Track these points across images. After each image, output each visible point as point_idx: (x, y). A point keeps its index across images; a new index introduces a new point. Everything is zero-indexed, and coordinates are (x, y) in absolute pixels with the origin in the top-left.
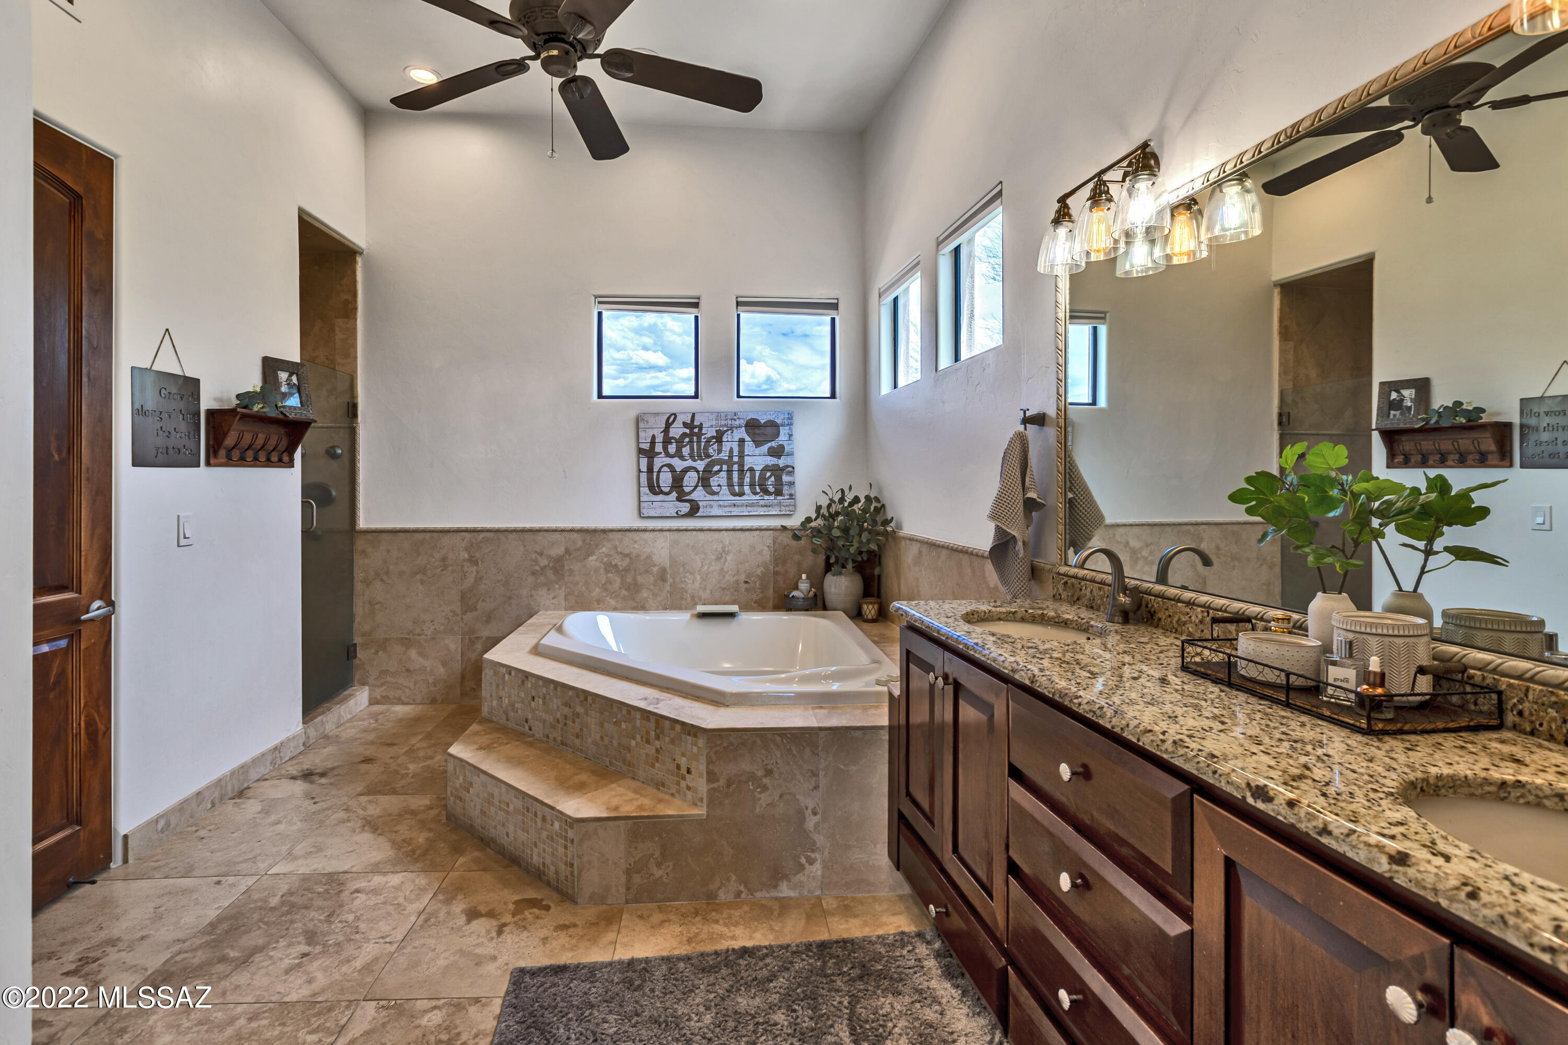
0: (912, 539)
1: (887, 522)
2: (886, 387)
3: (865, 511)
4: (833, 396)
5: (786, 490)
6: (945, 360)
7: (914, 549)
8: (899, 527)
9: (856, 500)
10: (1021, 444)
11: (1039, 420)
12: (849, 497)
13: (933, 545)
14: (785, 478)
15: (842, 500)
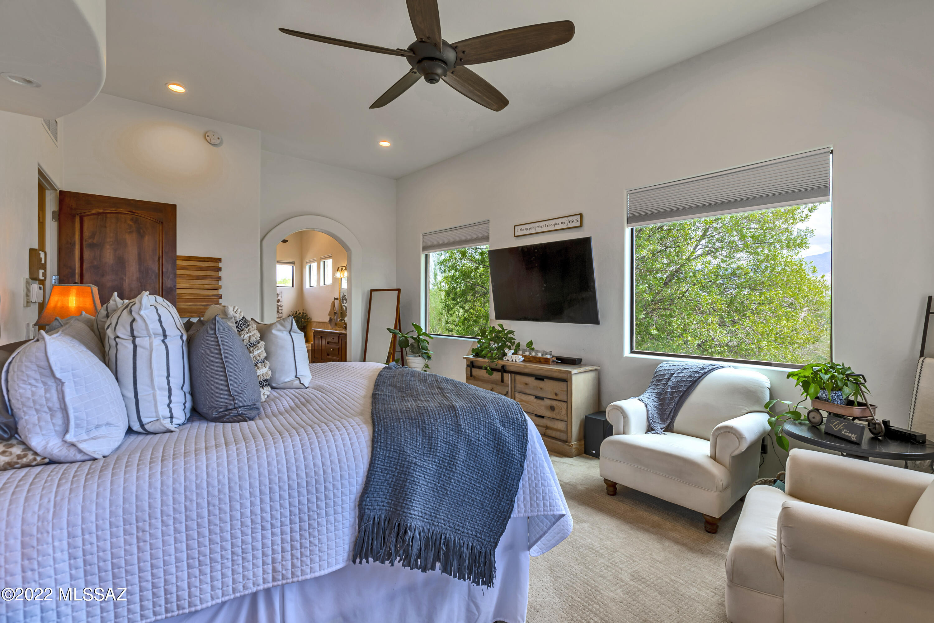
0: (314, 322)
1: (308, 319)
2: (308, 286)
3: (302, 316)
4: (293, 286)
5: (280, 311)
6: (322, 284)
7: (315, 324)
8: (311, 319)
9: (300, 313)
10: (334, 303)
11: (337, 299)
12: (298, 313)
13: (319, 322)
14: (280, 308)
15: (296, 314)
